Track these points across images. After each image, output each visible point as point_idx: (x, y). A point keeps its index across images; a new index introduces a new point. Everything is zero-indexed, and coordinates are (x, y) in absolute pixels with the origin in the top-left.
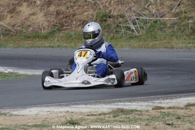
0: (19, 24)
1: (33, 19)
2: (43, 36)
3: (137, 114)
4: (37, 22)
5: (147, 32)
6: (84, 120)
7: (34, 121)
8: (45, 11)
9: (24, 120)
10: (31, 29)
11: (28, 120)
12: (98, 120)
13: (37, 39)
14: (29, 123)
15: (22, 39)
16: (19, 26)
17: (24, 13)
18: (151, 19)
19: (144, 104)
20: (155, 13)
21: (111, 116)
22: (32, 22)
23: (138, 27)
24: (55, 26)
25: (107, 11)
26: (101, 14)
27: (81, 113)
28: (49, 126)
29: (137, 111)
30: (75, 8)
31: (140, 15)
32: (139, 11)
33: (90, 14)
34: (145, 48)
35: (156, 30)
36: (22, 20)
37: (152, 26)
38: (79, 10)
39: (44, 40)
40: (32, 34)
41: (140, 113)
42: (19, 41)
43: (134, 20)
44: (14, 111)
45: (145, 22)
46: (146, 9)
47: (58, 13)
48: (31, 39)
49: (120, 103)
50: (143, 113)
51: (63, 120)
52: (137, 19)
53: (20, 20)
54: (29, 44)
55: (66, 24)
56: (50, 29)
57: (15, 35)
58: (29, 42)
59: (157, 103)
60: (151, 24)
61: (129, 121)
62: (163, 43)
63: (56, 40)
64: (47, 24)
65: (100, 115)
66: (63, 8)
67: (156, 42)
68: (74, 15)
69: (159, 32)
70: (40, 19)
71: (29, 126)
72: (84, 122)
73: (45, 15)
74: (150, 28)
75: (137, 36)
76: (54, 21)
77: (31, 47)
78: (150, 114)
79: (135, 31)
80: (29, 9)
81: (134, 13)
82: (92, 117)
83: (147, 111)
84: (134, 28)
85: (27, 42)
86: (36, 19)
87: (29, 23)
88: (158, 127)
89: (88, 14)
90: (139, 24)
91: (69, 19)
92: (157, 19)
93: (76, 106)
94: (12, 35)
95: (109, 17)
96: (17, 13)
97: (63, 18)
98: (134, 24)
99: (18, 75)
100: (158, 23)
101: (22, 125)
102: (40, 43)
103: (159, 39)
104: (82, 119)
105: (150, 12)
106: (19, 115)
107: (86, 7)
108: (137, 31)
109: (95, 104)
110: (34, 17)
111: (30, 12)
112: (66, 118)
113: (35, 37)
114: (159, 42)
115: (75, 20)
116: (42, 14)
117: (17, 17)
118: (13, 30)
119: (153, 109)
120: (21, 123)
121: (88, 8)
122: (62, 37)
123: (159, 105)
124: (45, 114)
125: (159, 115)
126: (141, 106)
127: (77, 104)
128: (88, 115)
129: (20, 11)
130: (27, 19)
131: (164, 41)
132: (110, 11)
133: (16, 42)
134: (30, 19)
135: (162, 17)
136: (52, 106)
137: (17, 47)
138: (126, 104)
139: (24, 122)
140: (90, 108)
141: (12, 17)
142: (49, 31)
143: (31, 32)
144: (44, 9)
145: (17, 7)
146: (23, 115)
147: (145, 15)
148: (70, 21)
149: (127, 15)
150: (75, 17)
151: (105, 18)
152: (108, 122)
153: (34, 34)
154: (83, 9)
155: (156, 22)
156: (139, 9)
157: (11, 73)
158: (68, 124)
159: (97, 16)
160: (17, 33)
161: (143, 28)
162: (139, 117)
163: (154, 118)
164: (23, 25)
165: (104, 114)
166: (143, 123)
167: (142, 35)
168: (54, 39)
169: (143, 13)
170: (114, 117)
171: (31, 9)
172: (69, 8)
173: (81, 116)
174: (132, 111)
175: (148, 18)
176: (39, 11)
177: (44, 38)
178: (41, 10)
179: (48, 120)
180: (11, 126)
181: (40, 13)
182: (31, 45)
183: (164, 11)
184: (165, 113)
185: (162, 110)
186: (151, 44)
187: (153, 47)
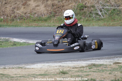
0: (29, 12)
1: (37, 9)
2: (44, 19)
3: (104, 67)
4: (40, 11)
5: (109, 16)
6: (70, 71)
7: (39, 72)
8: (45, 4)
9: (33, 71)
10: (36, 15)
11: (36, 72)
12: (79, 71)
13: (40, 21)
14: (37, 73)
15: (31, 22)
16: (29, 13)
17: (32, 5)
18: (111, 8)
19: (108, 60)
20: (114, 4)
21: (88, 68)
22: (37, 11)
23: (103, 13)
24: (51, 13)
25: (84, 3)
26: (80, 6)
27: (69, 67)
28: (49, 75)
29: (103, 65)
30: (64, 2)
31: (104, 6)
32: (104, 3)
33: (73, 6)
34: (108, 26)
35: (114, 15)
36: (31, 10)
37: (112, 12)
38: (66, 3)
39: (44, 22)
40: (37, 18)
41: (105, 66)
42: (29, 23)
43: (101, 9)
44: (27, 66)
45: (108, 10)
46: (108, 2)
47: (53, 5)
48: (36, 21)
49: (93, 61)
50: (108, 66)
51: (58, 71)
52: (103, 8)
53: (30, 9)
54: (35, 24)
55: (58, 12)
56: (48, 15)
57: (27, 19)
58: (35, 23)
59: (116, 60)
60: (112, 11)
61: (99, 71)
62: (119, 23)
63: (52, 21)
64: (46, 12)
65: (81, 67)
66: (56, 2)
67: (115, 23)
68: (63, 6)
69: (117, 16)
70: (42, 9)
71: (37, 75)
72: (71, 72)
73: (45, 6)
74: (111, 14)
75: (103, 19)
76: (50, 10)
77: (37, 26)
78: (112, 67)
79: (101, 16)
80: (35, 3)
81: (101, 4)
82: (76, 69)
83: (110, 65)
84: (101, 14)
85: (34, 23)
86: (40, 9)
87: (35, 12)
88: (117, 75)
89: (72, 6)
90: (104, 11)
91: (60, 9)
92: (115, 8)
93: (65, 62)
94: (24, 19)
95: (85, 7)
96: (28, 5)
97: (56, 8)
98: (101, 11)
99: (29, 44)
100: (116, 10)
101: (32, 74)
102: (42, 23)
103: (116, 20)
104: (69, 71)
105: (111, 4)
106: (30, 69)
107: (71, 1)
108: (102, 16)
109: (78, 61)
110: (38, 8)
111: (36, 5)
112: (59, 70)
113: (39, 20)
114: (116, 22)
115: (64, 10)
116: (43, 6)
117: (27, 8)
118: (25, 16)
119: (114, 64)
120: (32, 73)
121: (72, 2)
122: (56, 20)
123: (117, 61)
124: (46, 67)
125: (118, 67)
126: (106, 62)
127: (66, 61)
128: (73, 68)
129: (30, 4)
130: (34, 9)
131: (119, 22)
132: (86, 4)
133: (27, 23)
134: (36, 9)
135: (118, 7)
136: (51, 62)
137: (28, 27)
138: (97, 61)
139: (34, 73)
140: (74, 64)
141: (24, 8)
142: (48, 16)
143: (36, 17)
144: (44, 2)
145: (27, 2)
146: (33, 69)
147: (108, 6)
148: (60, 10)
149: (96, 6)
150: (64, 8)
151: (82, 8)
152: (86, 72)
153: (38, 19)
154: (69, 3)
155: (114, 10)
156: (104, 2)
157: (25, 42)
158: (61, 73)
159: (77, 7)
160: (28, 18)
161: (106, 13)
162: (105, 69)
163: (114, 69)
164: (31, 13)
165: (83, 67)
166: (107, 72)
167: (106, 18)
168: (51, 22)
169: (106, 4)
170: (89, 69)
171: (36, 3)
172: (60, 2)
173: (68, 69)
174: (101, 65)
175: (109, 8)
176: (41, 4)
177: (45, 21)
178: (43, 3)
179: (48, 71)
180: (25, 75)
181: (42, 5)
182: (36, 25)
183: (119, 3)
184: (121, 66)
185: (119, 65)
186: (112, 24)
187: (113, 25)
